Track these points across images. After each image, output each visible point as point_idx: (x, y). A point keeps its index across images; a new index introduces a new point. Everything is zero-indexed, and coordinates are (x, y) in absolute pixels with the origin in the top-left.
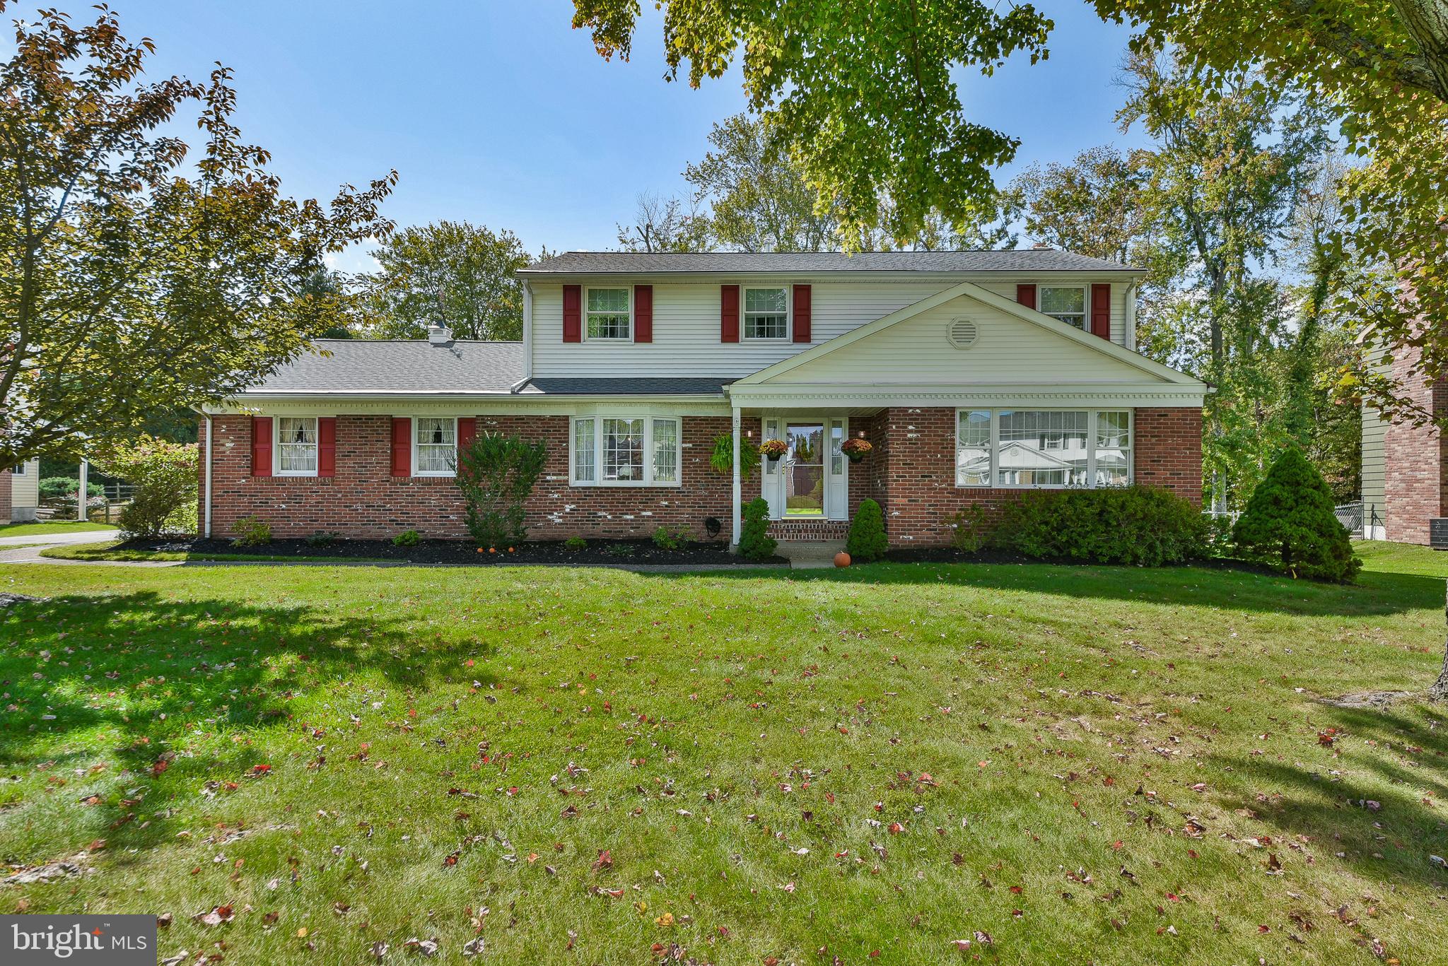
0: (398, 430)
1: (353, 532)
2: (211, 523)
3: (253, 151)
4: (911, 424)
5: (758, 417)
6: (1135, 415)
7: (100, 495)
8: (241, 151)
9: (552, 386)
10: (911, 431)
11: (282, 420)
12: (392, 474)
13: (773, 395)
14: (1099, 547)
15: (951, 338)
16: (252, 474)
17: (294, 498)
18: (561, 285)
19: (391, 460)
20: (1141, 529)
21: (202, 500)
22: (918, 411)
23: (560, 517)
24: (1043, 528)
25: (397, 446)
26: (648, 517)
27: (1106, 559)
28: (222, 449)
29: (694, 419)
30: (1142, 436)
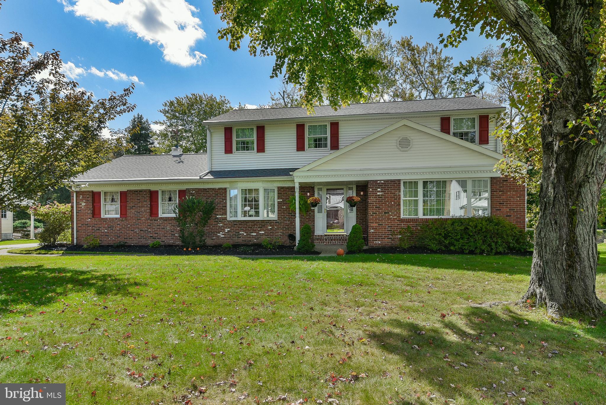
0: (153, 196)
1: (135, 242)
2: (77, 238)
3: (71, 83)
4: (379, 188)
5: (313, 186)
6: (491, 181)
7: (41, 228)
8: (66, 84)
9: (218, 174)
10: (379, 192)
11: (105, 193)
12: (151, 216)
13: (313, 176)
14: (464, 246)
15: (398, 146)
16: (93, 217)
17: (110, 227)
18: (223, 128)
19: (150, 209)
20: (485, 237)
21: (73, 228)
22: (382, 182)
23: (223, 235)
24: (437, 237)
25: (153, 203)
26: (263, 234)
27: (467, 251)
28: (80, 206)
29: (283, 188)
30: (495, 191)
